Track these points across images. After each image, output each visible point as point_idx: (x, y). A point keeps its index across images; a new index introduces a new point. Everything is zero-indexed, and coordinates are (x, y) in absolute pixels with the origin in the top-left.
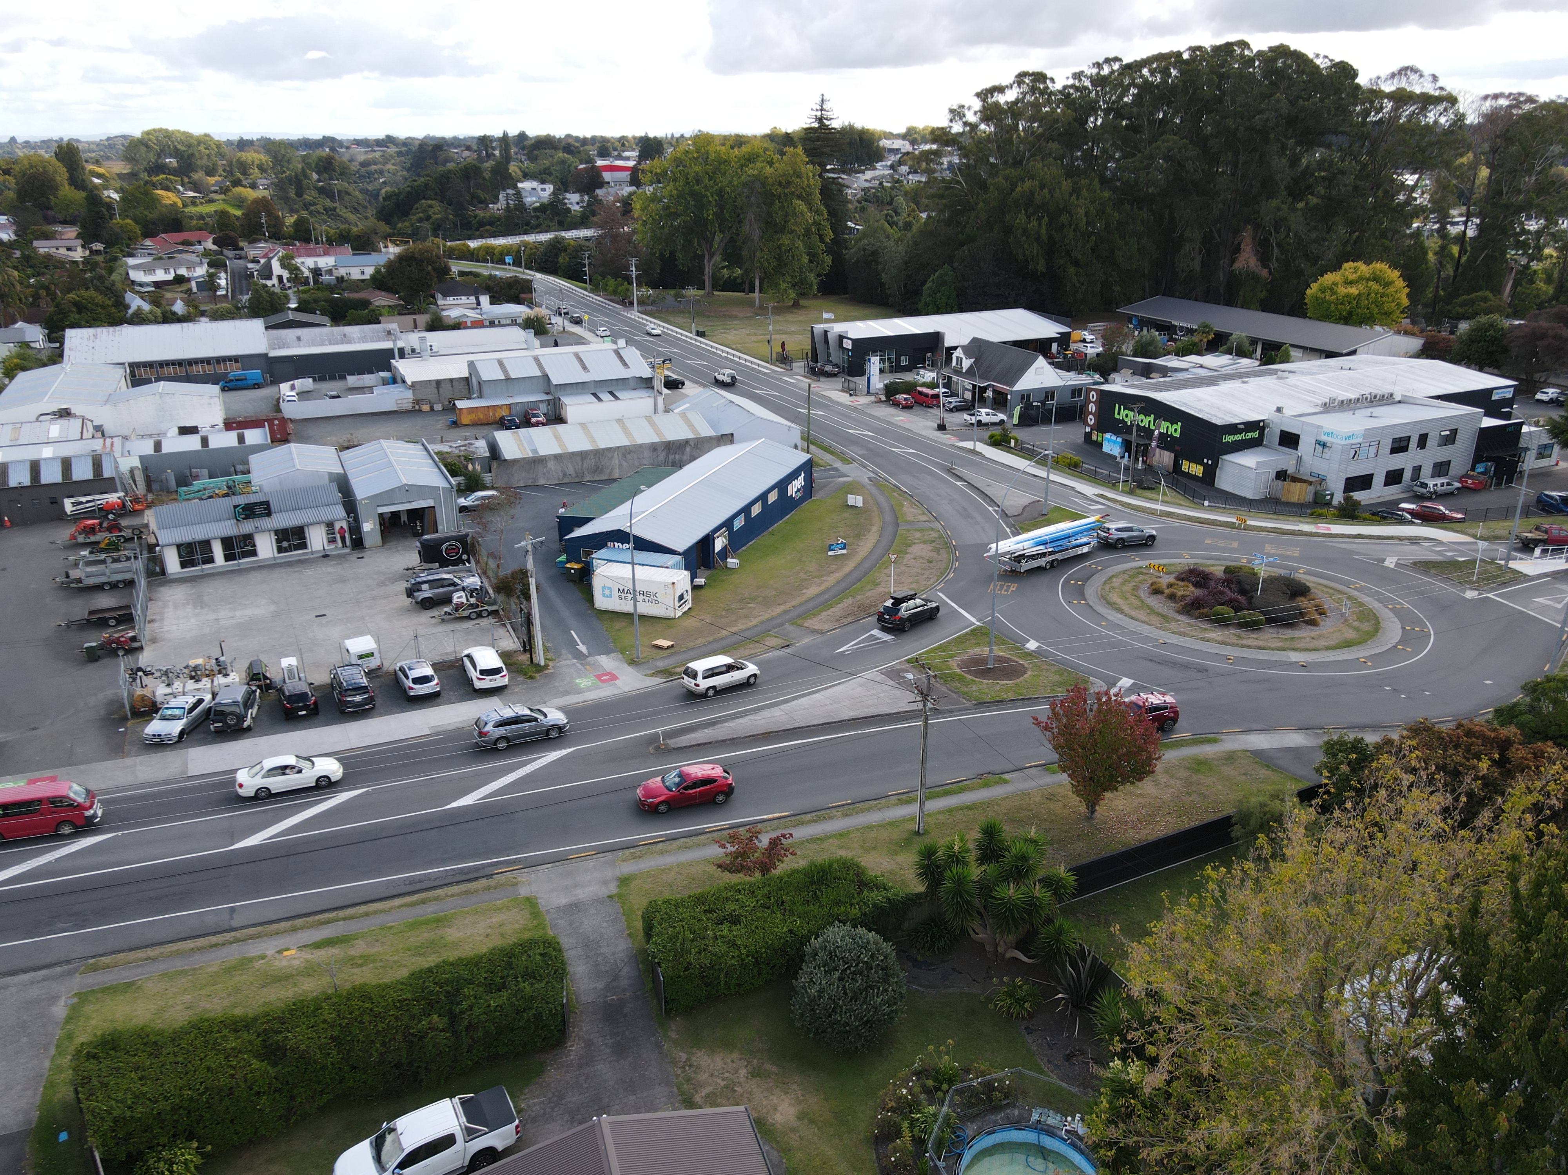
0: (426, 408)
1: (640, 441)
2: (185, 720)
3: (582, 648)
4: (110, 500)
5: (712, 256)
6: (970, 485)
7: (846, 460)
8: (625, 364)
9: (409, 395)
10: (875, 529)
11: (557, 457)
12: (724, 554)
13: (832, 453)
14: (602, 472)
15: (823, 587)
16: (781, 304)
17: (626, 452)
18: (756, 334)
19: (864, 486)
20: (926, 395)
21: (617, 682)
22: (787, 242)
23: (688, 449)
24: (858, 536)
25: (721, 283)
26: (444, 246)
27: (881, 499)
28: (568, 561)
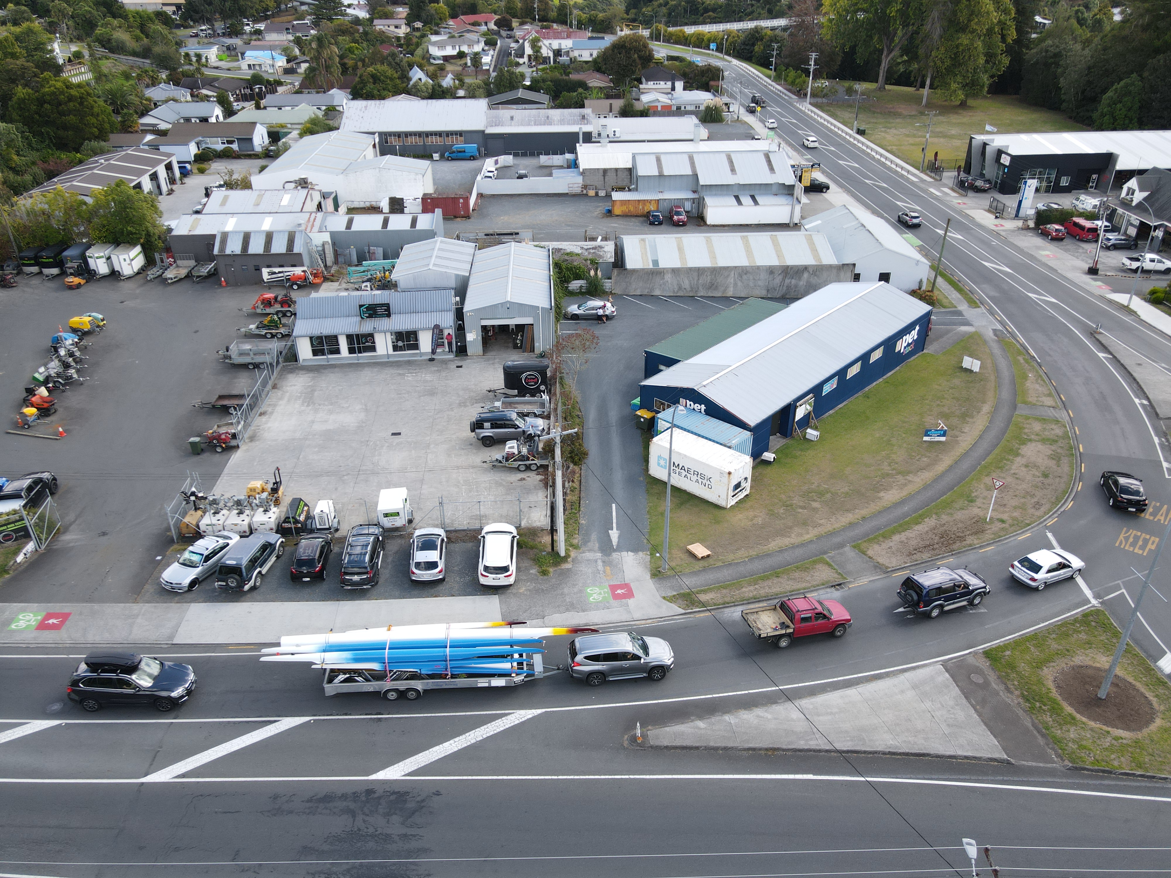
0: (592, 193)
1: (759, 263)
2: (200, 568)
3: (614, 535)
4: (296, 273)
5: (890, 51)
6: (1116, 360)
7: (973, 303)
8: (772, 169)
9: (580, 180)
10: (986, 408)
11: (675, 271)
12: (806, 422)
13: (959, 290)
14: (716, 288)
15: (904, 493)
16: (947, 103)
17: (742, 272)
18: (914, 136)
19: (985, 342)
20: (1082, 228)
21: (631, 602)
22: (966, 42)
23: (806, 275)
24: (965, 416)
25: (896, 76)
26: (666, 31)
27: (1003, 364)
28: (641, 407)
